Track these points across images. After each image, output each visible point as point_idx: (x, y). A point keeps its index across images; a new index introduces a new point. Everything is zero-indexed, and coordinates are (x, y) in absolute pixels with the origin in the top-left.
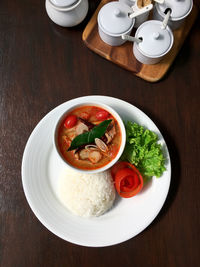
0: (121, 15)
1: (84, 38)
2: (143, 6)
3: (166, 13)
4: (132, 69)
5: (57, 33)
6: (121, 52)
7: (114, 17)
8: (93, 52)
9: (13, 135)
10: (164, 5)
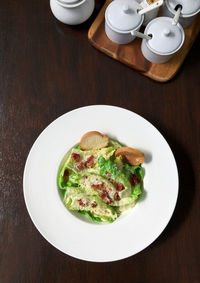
0: (129, 11)
1: (90, 36)
2: (152, 2)
3: (176, 9)
4: (140, 68)
5: (60, 31)
6: (129, 50)
7: (123, 13)
8: (99, 51)
9: (14, 138)
10: (174, 1)
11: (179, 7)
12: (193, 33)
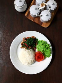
0: (36, 9)
1: (26, 15)
2: (42, 6)
4: (40, 24)
5: (18, 13)
6: (37, 19)
7: (34, 9)
10: (48, 6)
11: (50, 7)
12: (54, 14)
